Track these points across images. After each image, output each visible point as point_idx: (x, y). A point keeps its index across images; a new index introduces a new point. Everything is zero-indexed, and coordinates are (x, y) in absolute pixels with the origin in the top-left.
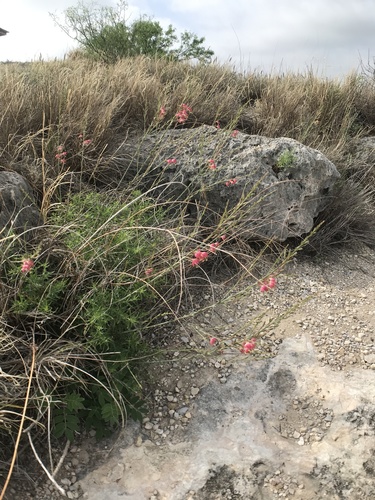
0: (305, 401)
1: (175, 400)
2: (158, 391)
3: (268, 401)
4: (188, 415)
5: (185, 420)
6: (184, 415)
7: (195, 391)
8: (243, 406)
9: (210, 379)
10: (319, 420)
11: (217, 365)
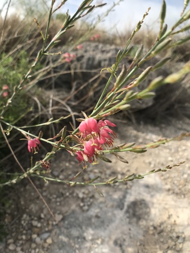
0: (160, 226)
1: (39, 225)
2: (25, 216)
3: (126, 228)
4: (49, 241)
5: (46, 245)
6: (45, 241)
7: (58, 218)
8: (102, 233)
9: (73, 207)
10: (173, 243)
11: (81, 195)
